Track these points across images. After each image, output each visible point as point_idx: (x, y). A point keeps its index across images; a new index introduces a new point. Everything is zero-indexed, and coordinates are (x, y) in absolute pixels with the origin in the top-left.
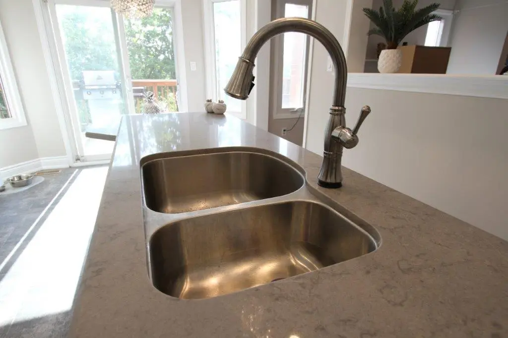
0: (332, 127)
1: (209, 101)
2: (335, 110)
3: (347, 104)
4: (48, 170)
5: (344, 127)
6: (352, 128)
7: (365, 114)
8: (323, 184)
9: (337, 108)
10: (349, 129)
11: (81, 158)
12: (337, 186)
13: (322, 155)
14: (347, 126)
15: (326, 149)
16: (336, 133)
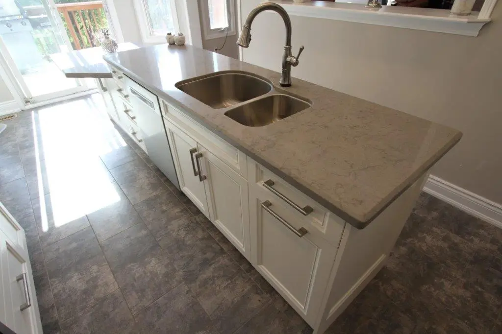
0: (286, 56)
1: (169, 34)
2: (287, 48)
3: (292, 44)
4: (7, 115)
5: (291, 56)
6: (296, 56)
7: (301, 50)
8: (283, 85)
9: (287, 47)
10: (294, 57)
11: (31, 100)
12: (289, 85)
13: (282, 72)
14: (293, 55)
15: (283, 67)
16: (288, 59)
